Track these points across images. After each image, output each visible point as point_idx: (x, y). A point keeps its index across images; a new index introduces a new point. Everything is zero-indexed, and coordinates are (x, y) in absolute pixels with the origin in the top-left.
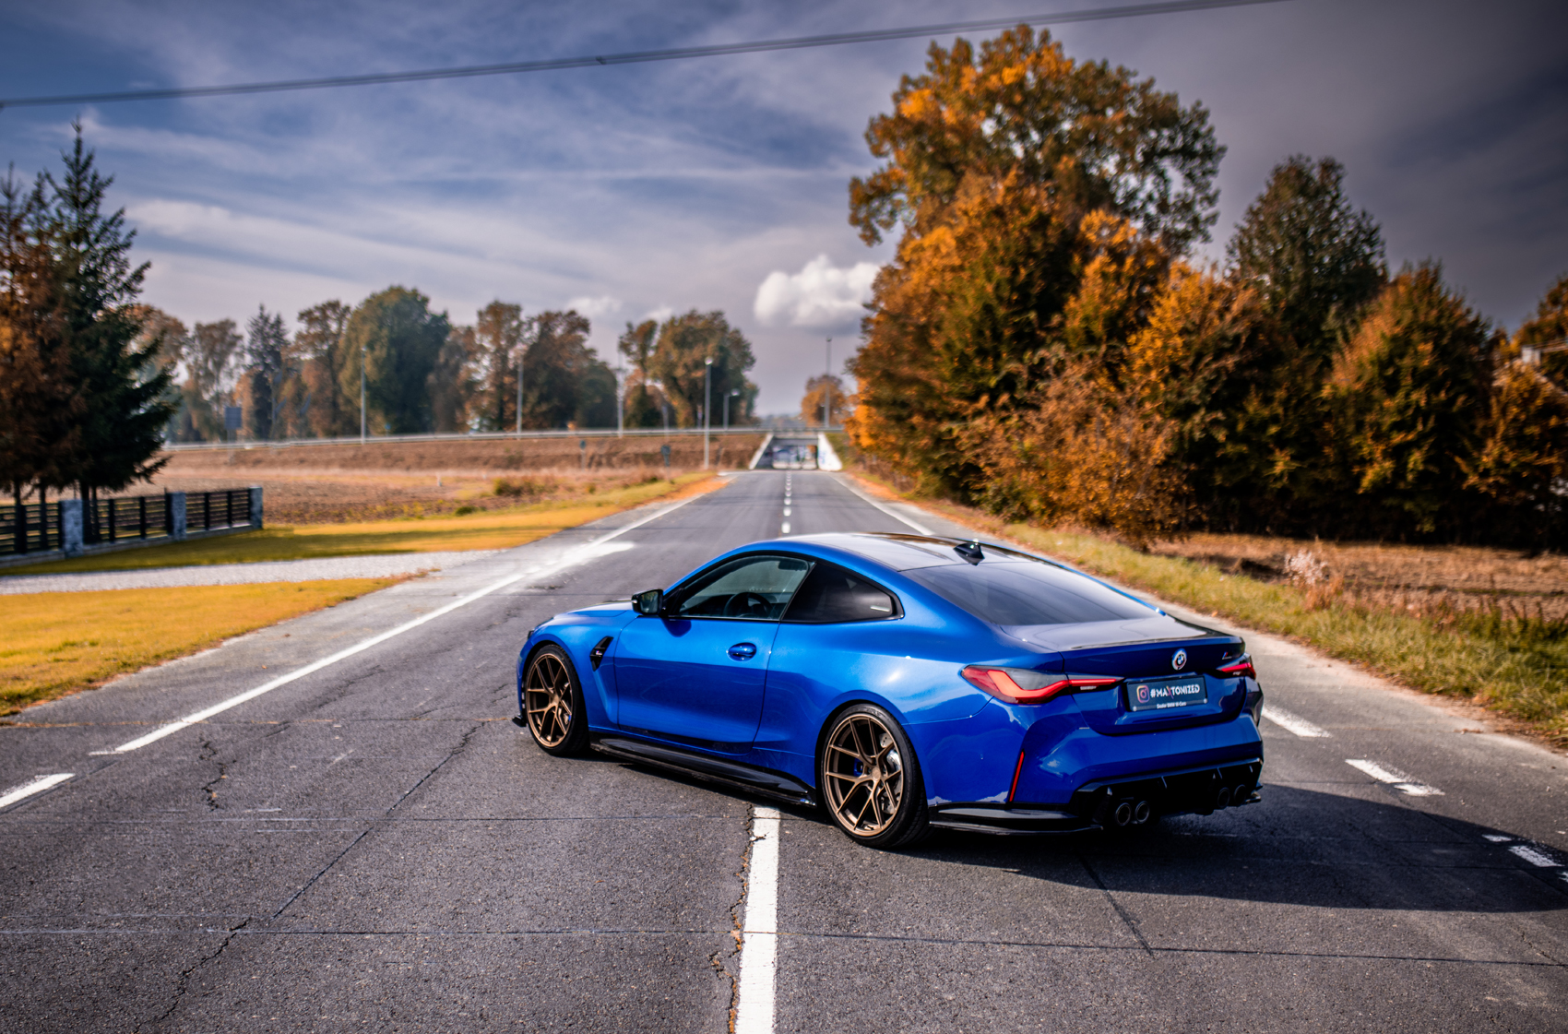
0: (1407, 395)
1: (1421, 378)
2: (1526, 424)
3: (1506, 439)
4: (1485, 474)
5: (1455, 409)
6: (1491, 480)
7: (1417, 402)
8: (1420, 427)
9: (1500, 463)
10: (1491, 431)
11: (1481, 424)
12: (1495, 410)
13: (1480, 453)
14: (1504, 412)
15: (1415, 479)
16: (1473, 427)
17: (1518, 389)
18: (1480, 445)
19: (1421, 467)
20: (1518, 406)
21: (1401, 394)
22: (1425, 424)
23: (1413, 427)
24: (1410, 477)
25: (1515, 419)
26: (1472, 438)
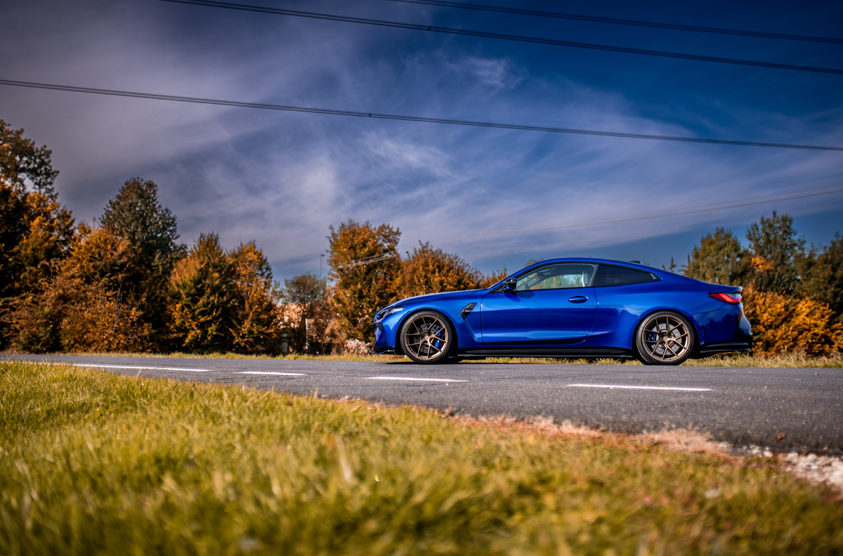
0: (208, 298)
1: (215, 290)
2: (260, 314)
3: (253, 320)
4: (243, 336)
5: (229, 306)
6: (246, 340)
7: (213, 301)
8: (214, 314)
9: (251, 332)
10: (246, 316)
11: (241, 313)
12: (247, 306)
13: (241, 326)
14: (251, 308)
15: (211, 338)
16: (237, 314)
17: (256, 297)
18: (241, 323)
19: (214, 333)
20: (258, 305)
21: (205, 296)
22: (216, 312)
23: (211, 313)
24: (209, 338)
25: (256, 312)
26: (237, 319)
